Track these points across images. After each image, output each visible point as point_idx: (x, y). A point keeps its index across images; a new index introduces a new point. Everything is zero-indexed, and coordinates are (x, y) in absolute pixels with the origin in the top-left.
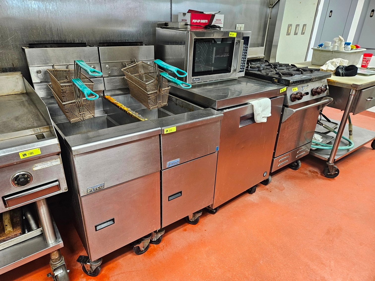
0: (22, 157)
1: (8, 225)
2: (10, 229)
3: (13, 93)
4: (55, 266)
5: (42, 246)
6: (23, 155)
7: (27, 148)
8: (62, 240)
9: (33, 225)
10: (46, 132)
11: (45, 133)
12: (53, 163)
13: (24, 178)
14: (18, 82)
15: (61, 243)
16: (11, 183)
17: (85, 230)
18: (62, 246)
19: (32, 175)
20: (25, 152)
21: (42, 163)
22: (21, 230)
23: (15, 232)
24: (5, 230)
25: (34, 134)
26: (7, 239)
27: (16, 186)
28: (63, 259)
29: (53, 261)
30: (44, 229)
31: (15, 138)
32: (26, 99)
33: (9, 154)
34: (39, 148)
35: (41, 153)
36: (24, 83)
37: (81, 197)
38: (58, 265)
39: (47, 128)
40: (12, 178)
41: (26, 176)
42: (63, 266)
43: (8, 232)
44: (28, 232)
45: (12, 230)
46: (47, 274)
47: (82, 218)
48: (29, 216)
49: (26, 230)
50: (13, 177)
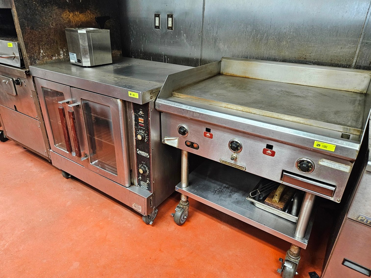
0: (315, 146)
1: (277, 196)
2: (277, 200)
3: (352, 90)
4: (289, 258)
5: (289, 233)
6: (318, 144)
7: (324, 140)
8: (307, 243)
9: (294, 211)
10: (355, 135)
11: (352, 135)
12: (341, 167)
13: (307, 165)
14: (363, 81)
15: (305, 244)
16: (295, 163)
17: (331, 252)
18: (305, 248)
19: (315, 166)
20: (321, 143)
21: (330, 161)
22: (283, 207)
23: (279, 204)
24: (274, 198)
25: (341, 132)
26: (270, 205)
27: (297, 168)
28: (299, 259)
29: (291, 253)
30: (299, 220)
31: (323, 128)
32: (360, 99)
33: (306, 138)
34: (335, 146)
35: (335, 151)
36: (369, 84)
37: (348, 218)
38: (292, 260)
39: (358, 131)
40: (298, 160)
41: (310, 165)
42: (295, 264)
43: (274, 201)
44: (288, 213)
45: (278, 202)
46: (280, 258)
47: (336, 238)
48: (296, 201)
49: (287, 210)
50: (300, 159)
